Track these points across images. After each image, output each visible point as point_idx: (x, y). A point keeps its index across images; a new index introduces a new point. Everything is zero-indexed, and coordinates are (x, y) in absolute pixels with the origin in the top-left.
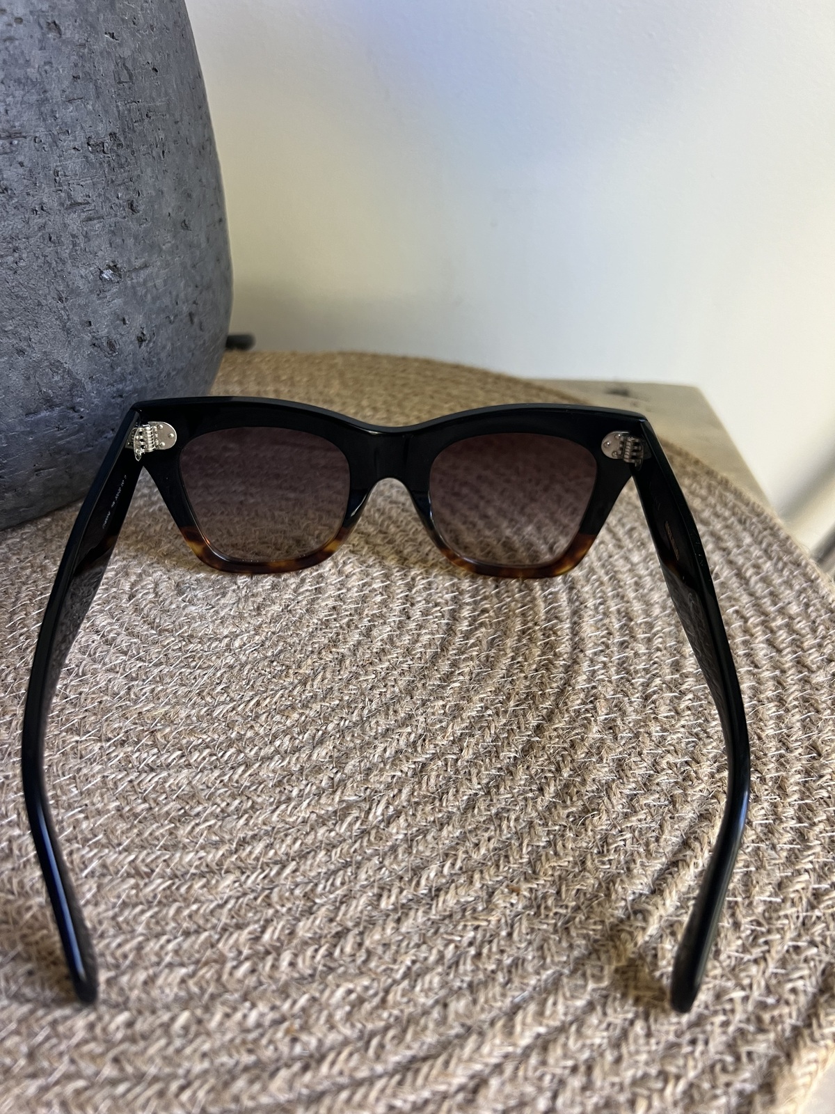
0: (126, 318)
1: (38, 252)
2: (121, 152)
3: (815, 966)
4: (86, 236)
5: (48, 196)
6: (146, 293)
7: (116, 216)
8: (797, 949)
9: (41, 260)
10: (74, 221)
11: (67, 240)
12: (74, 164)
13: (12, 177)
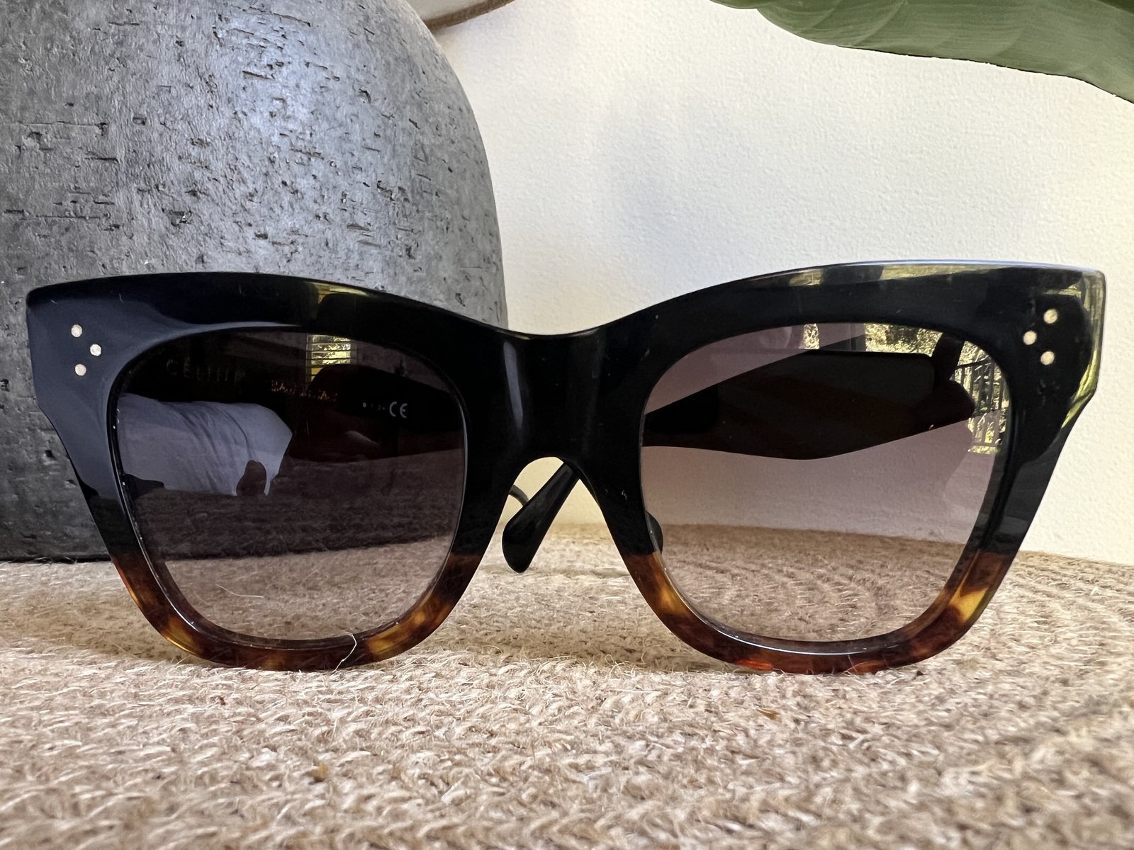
1: (313, 251)
2: (407, 205)
4: (361, 254)
5: (330, 209)
7: (392, 251)
9: (314, 258)
10: (352, 238)
12: (361, 196)
13: (304, 184)
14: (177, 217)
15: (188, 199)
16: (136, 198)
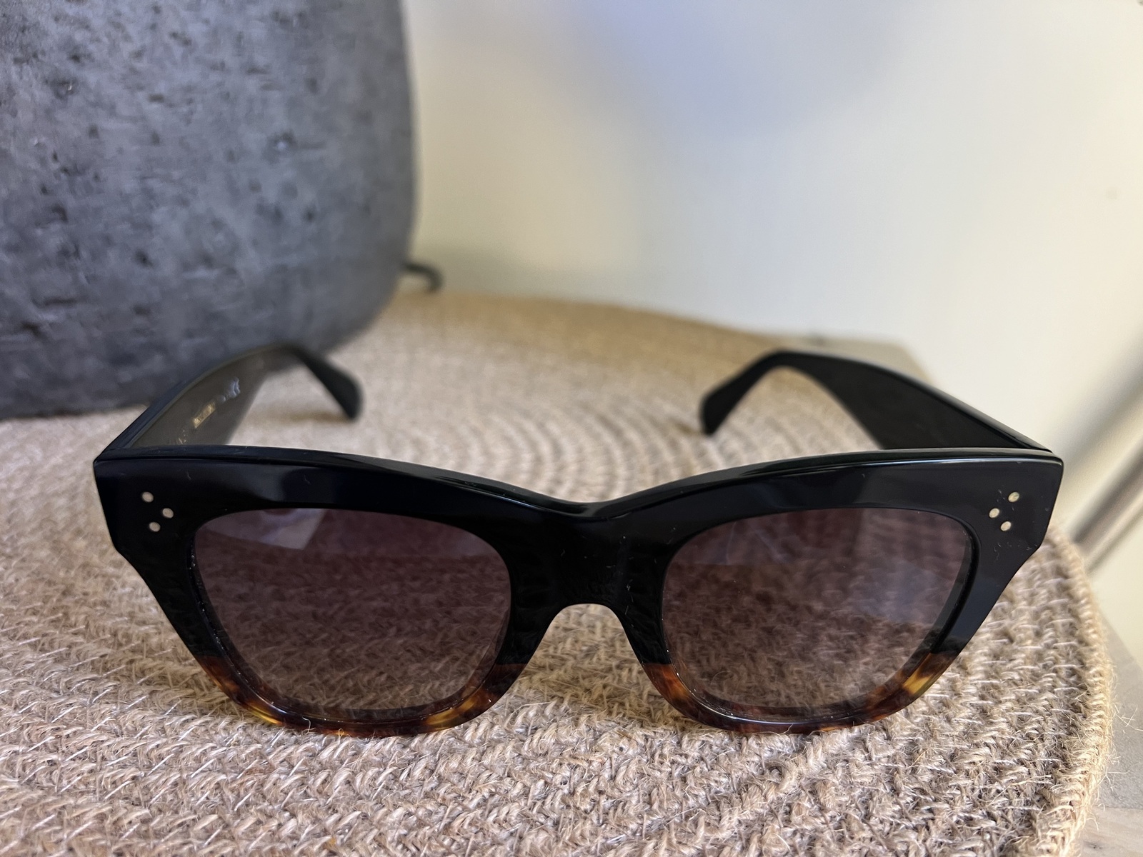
0: (298, 192)
1: (214, 107)
2: (309, 33)
3: (991, 840)
4: (264, 101)
5: (226, 54)
6: (320, 172)
8: (969, 821)
9: (215, 116)
10: (253, 86)
11: (242, 102)
12: (258, 32)
13: (196, 30)
14: (61, 87)
15: (72, 68)
16: (14, 69)
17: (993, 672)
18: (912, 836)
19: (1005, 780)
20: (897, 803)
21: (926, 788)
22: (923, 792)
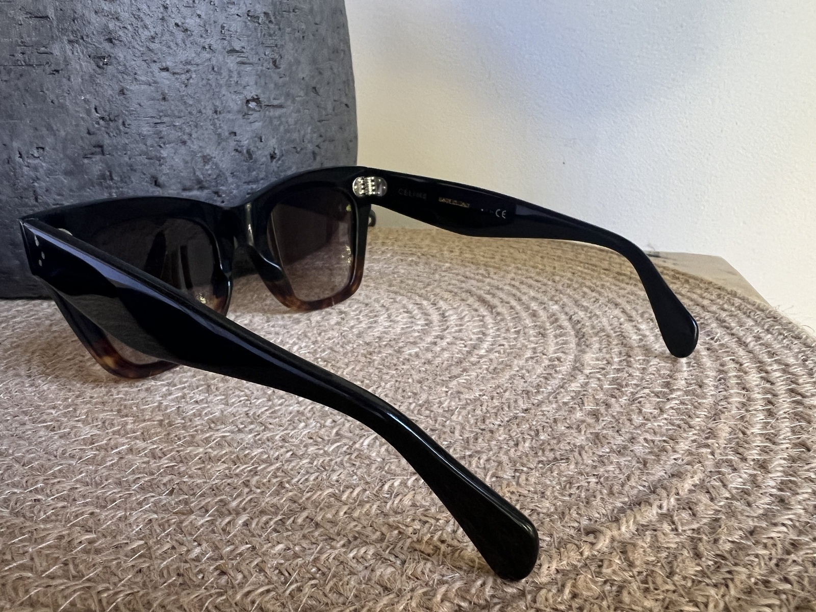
0: (263, 138)
1: (204, 76)
2: (272, 26)
3: (787, 600)
4: (239, 73)
5: (213, 40)
6: (280, 125)
7: (262, 66)
8: (766, 583)
9: (204, 82)
10: (232, 62)
11: (225, 73)
12: (236, 25)
13: (192, 22)
14: (101, 60)
15: (107, 46)
16: (68, 47)
17: (790, 472)
18: (712, 591)
19: (802, 553)
20: (698, 565)
21: (726, 555)
22: (724, 558)
